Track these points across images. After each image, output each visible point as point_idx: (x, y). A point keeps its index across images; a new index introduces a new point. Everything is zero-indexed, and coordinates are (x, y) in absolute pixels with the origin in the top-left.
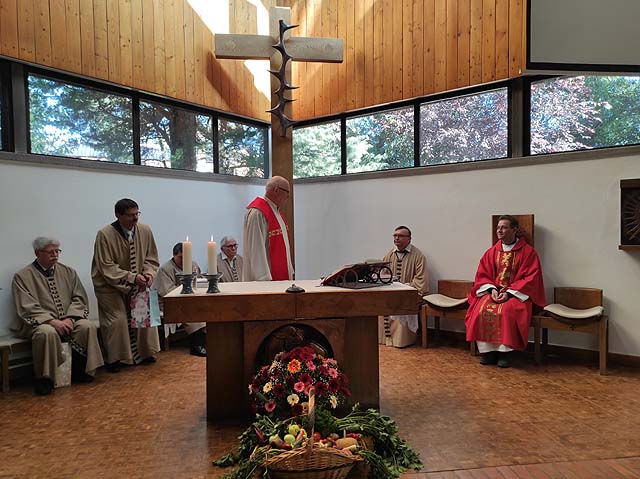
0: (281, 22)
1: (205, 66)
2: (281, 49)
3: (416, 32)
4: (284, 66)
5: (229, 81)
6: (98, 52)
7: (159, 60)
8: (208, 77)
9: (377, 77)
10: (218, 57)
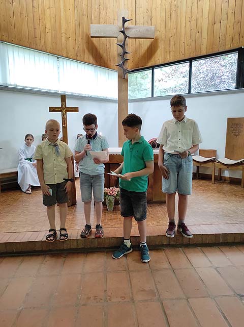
0: (123, 18)
1: (85, 42)
2: (123, 32)
3: (193, 22)
4: (125, 41)
5: (96, 49)
6: (36, 36)
9: (171, 46)
10: (92, 37)
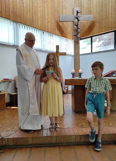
0: (77, 11)
1: (56, 24)
2: (77, 18)
4: (78, 23)
6: (33, 20)
7: (46, 22)
8: (57, 27)
9: (103, 25)
